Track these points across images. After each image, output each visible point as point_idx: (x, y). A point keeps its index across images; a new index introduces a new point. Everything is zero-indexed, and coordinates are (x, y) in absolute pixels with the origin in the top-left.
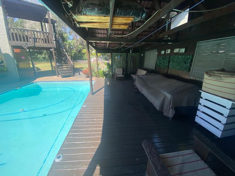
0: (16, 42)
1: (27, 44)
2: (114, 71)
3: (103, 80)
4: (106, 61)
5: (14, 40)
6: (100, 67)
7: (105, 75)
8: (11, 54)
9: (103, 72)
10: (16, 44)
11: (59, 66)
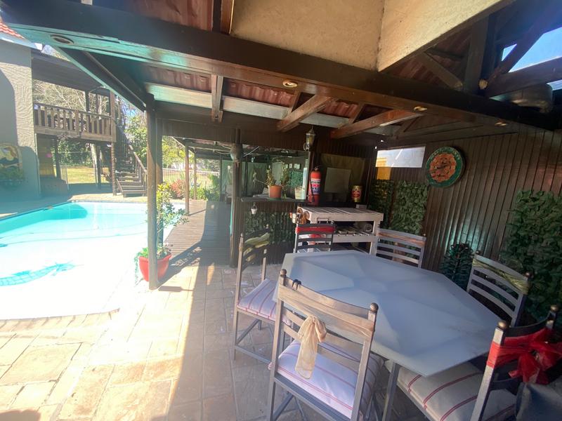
0: (47, 128)
1: (67, 133)
2: (223, 189)
3: (202, 203)
4: (212, 172)
5: (43, 124)
6: (198, 182)
7: (207, 195)
8: (35, 149)
9: (205, 191)
10: (46, 131)
11: (119, 175)
